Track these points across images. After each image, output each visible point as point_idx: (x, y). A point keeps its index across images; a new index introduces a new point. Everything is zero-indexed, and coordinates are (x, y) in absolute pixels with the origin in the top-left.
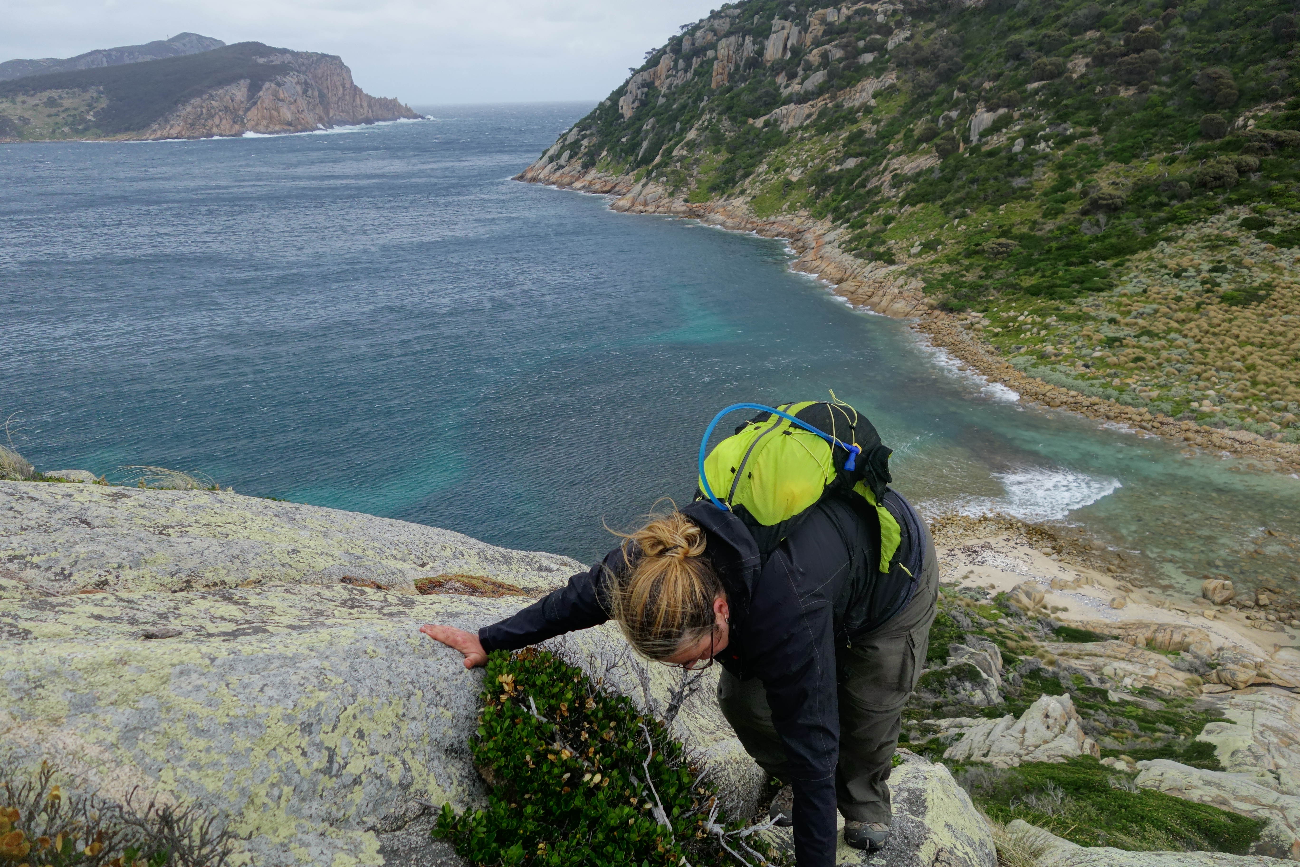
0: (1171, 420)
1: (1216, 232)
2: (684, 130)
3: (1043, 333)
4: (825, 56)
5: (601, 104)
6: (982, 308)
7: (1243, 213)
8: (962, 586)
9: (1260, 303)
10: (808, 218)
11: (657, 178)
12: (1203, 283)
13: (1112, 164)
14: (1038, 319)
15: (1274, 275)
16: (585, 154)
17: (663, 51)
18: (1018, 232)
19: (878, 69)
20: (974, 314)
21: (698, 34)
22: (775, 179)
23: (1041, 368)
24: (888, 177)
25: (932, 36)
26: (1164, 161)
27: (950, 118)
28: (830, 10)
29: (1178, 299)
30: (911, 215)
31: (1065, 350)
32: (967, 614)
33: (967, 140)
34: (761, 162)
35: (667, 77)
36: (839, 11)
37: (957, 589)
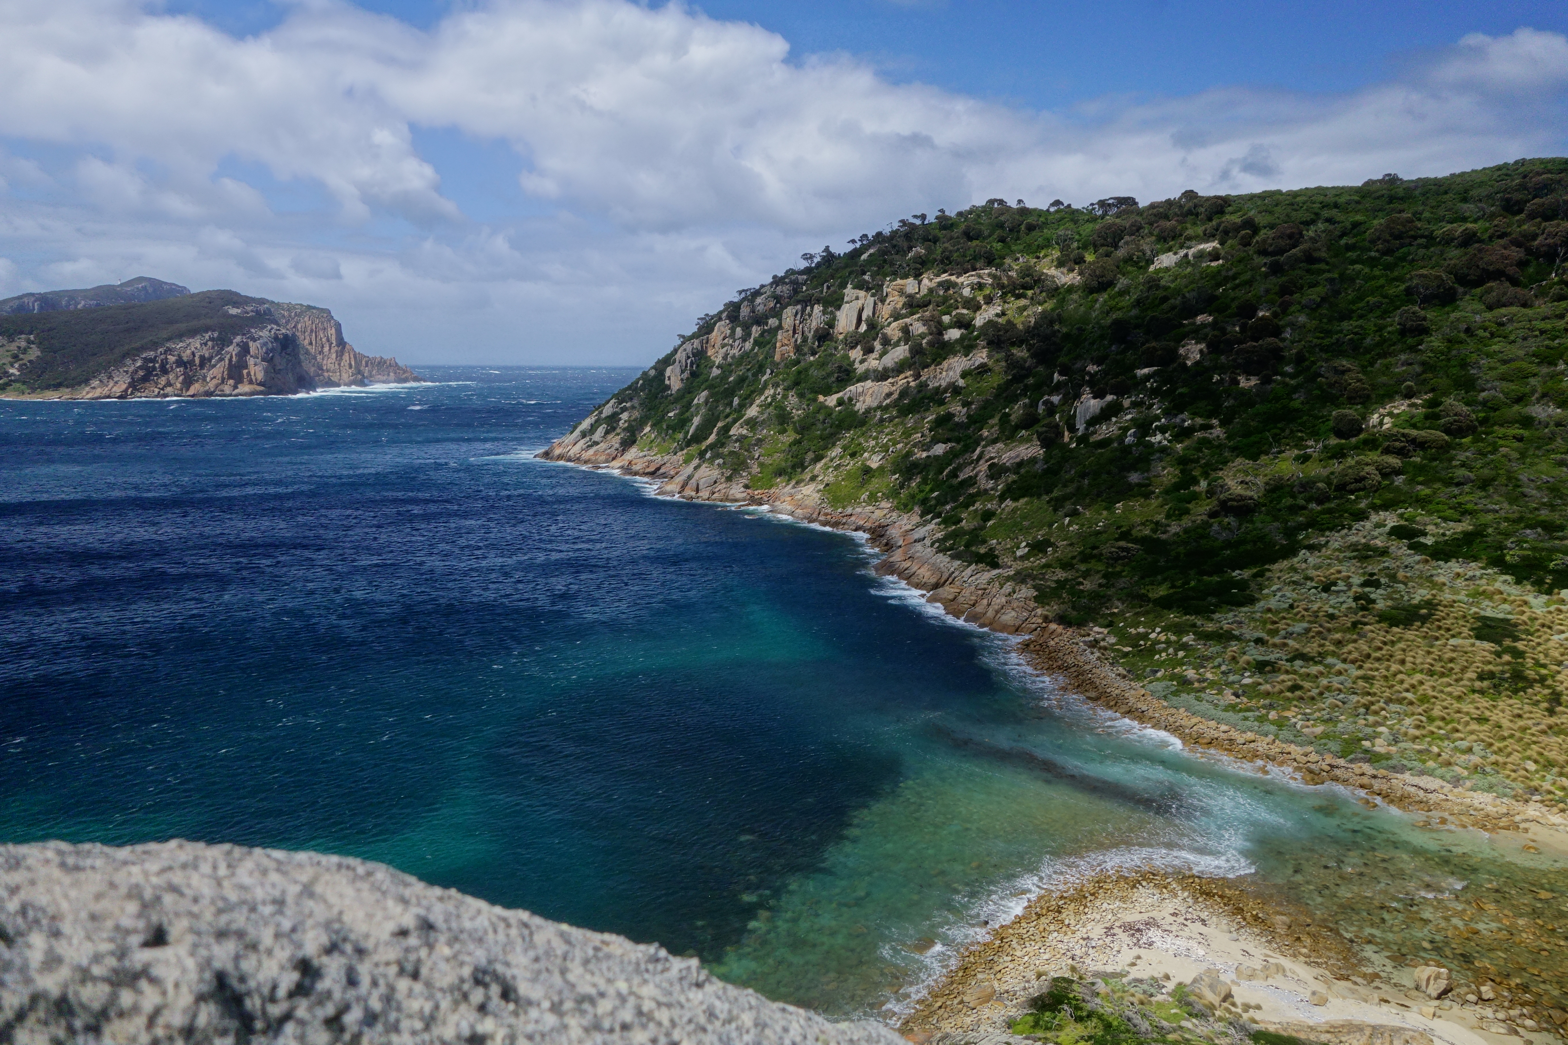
0: (1341, 762)
1: (1363, 541)
2: (743, 406)
3: (1181, 654)
4: (905, 330)
5: (645, 374)
6: (1106, 622)
7: (1391, 520)
8: (1131, 977)
9: (1423, 623)
10: (892, 510)
11: (712, 460)
12: (1356, 599)
13: (1239, 460)
14: (1173, 638)
15: (1434, 592)
16: (624, 429)
17: (718, 317)
18: (1139, 535)
19: (966, 346)
20: (1096, 629)
21: (759, 300)
22: (851, 465)
23: (1184, 696)
24: (983, 467)
25: (1025, 313)
26: (1297, 458)
27: (1052, 403)
28: (911, 280)
29: (1332, 617)
30: (1014, 510)
31: (1209, 675)
32: (1144, 1016)
33: (1072, 429)
34: (834, 445)
35: (723, 346)
36: (920, 283)
37: (1125, 980)
